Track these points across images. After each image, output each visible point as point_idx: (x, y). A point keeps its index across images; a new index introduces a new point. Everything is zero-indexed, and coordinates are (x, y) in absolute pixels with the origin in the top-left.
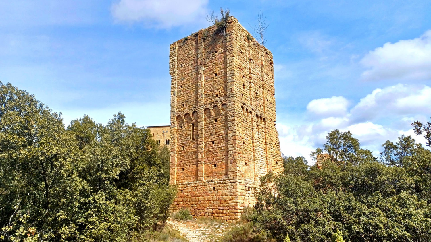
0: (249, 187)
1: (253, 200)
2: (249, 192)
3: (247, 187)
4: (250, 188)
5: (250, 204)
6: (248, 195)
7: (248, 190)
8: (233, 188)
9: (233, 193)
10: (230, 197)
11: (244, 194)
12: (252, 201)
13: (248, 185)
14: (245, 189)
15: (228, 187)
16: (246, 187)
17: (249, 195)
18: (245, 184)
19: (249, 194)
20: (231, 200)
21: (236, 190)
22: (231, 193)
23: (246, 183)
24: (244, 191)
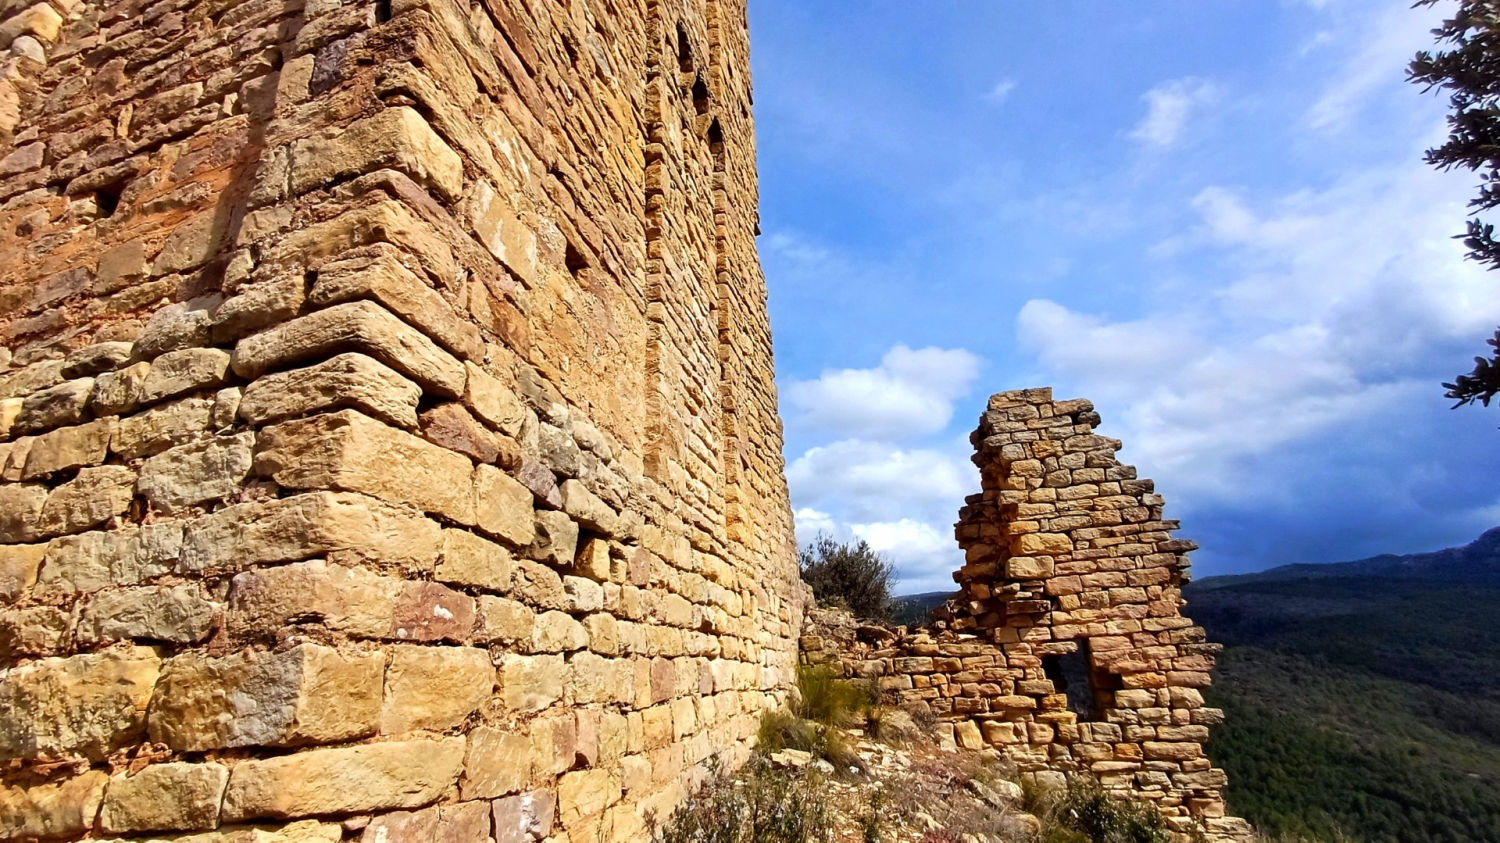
0: (589, 532)
1: (623, 709)
2: (585, 591)
3: (552, 519)
4: (601, 548)
5: (581, 763)
6: (556, 628)
7: (566, 556)
8: (259, 476)
9: (219, 579)
10: (145, 670)
11: (501, 616)
12: (613, 717)
13: (580, 499)
14: (525, 535)
15: (161, 476)
16: (540, 503)
17: (578, 634)
18: (529, 452)
19: (579, 615)
20: (136, 735)
21: (291, 510)
22: (181, 592)
23: (551, 454)
24: (497, 566)
